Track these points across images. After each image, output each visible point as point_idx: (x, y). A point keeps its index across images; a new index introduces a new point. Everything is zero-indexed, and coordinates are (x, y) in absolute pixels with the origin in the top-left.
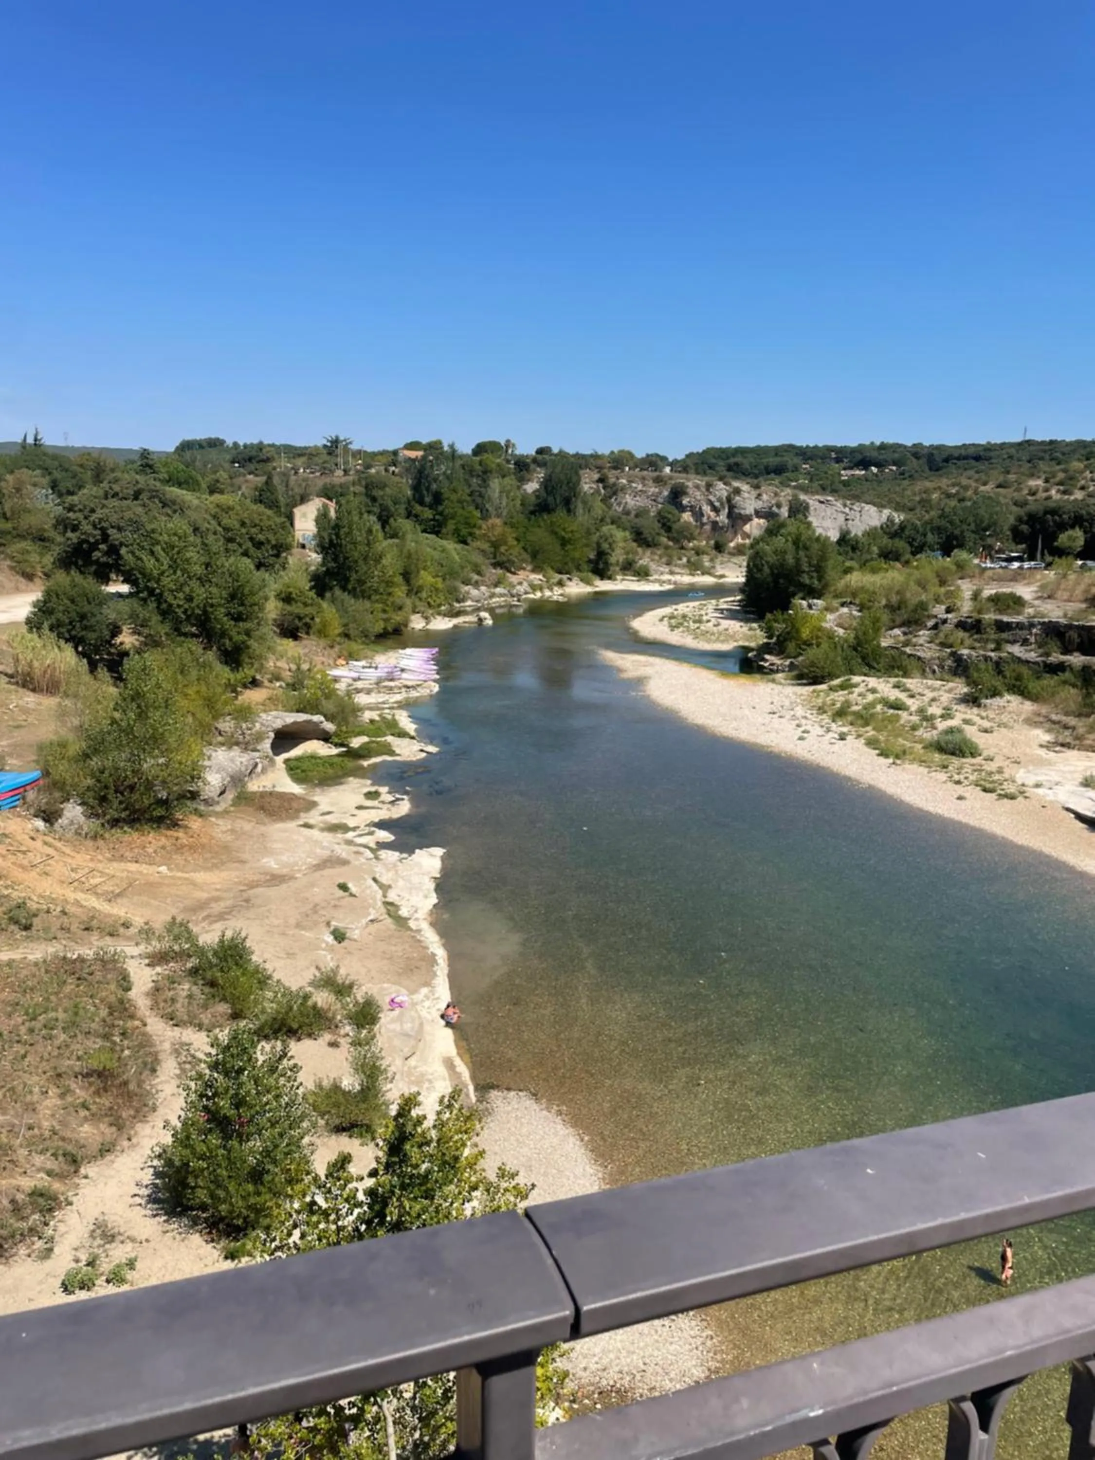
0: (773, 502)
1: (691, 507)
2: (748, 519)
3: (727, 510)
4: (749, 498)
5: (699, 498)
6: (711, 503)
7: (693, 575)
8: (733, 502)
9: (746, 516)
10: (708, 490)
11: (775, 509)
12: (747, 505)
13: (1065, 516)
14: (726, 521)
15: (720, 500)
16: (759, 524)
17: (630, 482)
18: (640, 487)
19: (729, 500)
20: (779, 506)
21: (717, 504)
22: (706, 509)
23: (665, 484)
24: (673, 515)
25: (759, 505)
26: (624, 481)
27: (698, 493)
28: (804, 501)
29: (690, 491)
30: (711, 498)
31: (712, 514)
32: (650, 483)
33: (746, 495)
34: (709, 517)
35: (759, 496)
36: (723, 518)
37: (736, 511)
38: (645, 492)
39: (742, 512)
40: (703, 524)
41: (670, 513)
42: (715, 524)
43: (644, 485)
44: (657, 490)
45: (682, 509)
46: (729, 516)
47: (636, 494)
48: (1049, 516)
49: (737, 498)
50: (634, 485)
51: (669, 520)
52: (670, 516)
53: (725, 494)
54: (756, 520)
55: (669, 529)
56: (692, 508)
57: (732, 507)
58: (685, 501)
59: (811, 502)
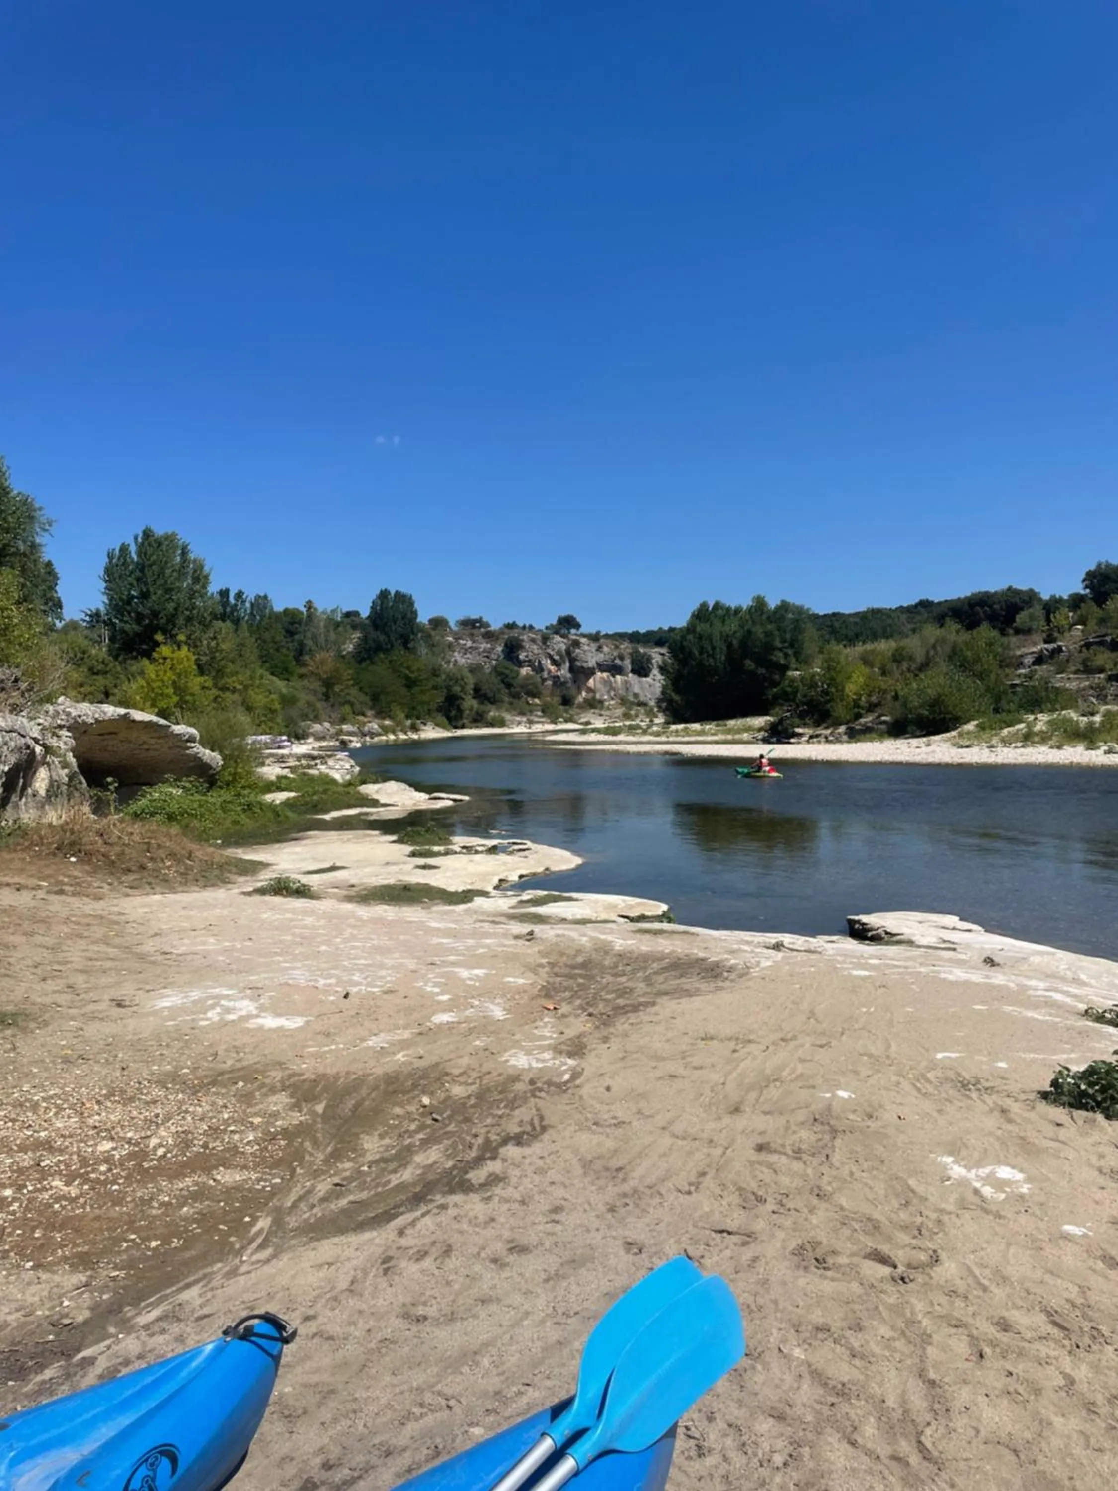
0: (615, 654)
1: (530, 661)
2: (590, 673)
3: (568, 664)
4: (590, 651)
5: (536, 651)
6: (551, 657)
7: (555, 723)
8: (574, 655)
9: (589, 669)
10: (544, 643)
11: (618, 661)
12: (589, 658)
13: (996, 607)
14: (569, 675)
15: (559, 653)
16: (602, 678)
17: (457, 639)
18: (469, 643)
19: (568, 652)
20: (622, 658)
21: (557, 657)
22: (547, 663)
23: (497, 639)
24: (512, 671)
25: (600, 657)
26: (450, 639)
27: (535, 647)
28: (645, 654)
29: (527, 645)
30: (549, 651)
31: (553, 668)
32: (480, 638)
33: (586, 648)
34: (549, 672)
35: (599, 649)
36: (564, 672)
37: (578, 664)
38: (476, 648)
39: (585, 665)
40: (544, 680)
41: (507, 669)
42: (556, 679)
43: (474, 642)
44: (489, 646)
45: (520, 664)
46: (571, 670)
47: (466, 651)
48: (978, 608)
49: (577, 651)
50: (462, 642)
51: (507, 676)
52: (507, 672)
53: (564, 647)
54: (599, 674)
55: (509, 686)
56: (530, 663)
57: (572, 660)
58: (522, 656)
59: (654, 655)
